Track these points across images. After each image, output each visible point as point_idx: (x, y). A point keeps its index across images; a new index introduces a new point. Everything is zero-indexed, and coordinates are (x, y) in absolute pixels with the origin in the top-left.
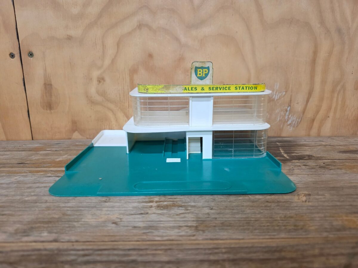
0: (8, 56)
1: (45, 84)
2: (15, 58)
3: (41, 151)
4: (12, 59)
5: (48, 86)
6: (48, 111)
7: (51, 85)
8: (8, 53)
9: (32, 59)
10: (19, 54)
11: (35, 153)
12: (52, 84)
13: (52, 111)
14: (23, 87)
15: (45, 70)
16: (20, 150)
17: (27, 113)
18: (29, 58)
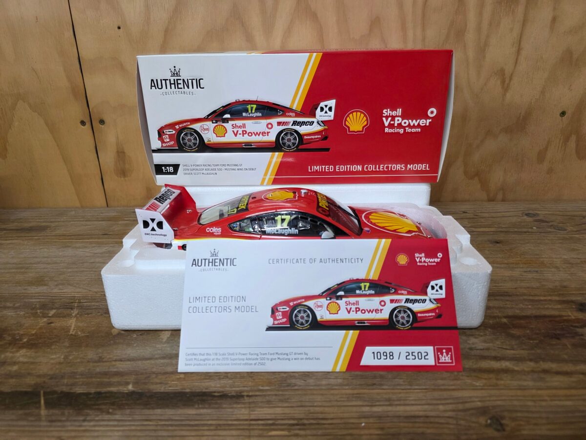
0: (80, 124)
1: (118, 152)
2: (86, 126)
3: (120, 221)
4: (83, 127)
5: (121, 154)
6: (122, 179)
7: (124, 153)
8: (79, 121)
9: (103, 126)
10: (90, 123)
11: (114, 223)
12: (125, 151)
13: (126, 179)
14: (96, 155)
15: (118, 138)
16: (100, 219)
17: (101, 181)
18: (101, 126)
